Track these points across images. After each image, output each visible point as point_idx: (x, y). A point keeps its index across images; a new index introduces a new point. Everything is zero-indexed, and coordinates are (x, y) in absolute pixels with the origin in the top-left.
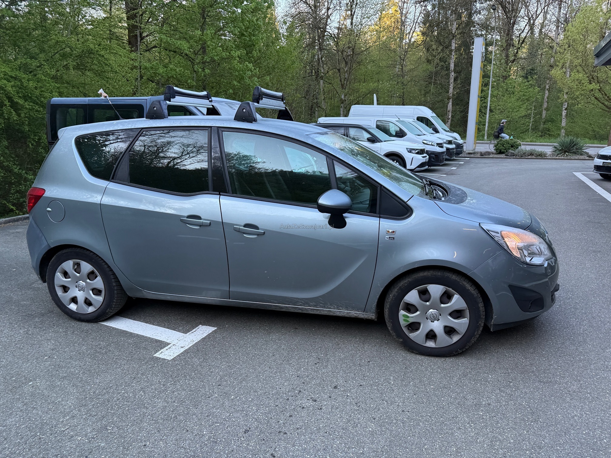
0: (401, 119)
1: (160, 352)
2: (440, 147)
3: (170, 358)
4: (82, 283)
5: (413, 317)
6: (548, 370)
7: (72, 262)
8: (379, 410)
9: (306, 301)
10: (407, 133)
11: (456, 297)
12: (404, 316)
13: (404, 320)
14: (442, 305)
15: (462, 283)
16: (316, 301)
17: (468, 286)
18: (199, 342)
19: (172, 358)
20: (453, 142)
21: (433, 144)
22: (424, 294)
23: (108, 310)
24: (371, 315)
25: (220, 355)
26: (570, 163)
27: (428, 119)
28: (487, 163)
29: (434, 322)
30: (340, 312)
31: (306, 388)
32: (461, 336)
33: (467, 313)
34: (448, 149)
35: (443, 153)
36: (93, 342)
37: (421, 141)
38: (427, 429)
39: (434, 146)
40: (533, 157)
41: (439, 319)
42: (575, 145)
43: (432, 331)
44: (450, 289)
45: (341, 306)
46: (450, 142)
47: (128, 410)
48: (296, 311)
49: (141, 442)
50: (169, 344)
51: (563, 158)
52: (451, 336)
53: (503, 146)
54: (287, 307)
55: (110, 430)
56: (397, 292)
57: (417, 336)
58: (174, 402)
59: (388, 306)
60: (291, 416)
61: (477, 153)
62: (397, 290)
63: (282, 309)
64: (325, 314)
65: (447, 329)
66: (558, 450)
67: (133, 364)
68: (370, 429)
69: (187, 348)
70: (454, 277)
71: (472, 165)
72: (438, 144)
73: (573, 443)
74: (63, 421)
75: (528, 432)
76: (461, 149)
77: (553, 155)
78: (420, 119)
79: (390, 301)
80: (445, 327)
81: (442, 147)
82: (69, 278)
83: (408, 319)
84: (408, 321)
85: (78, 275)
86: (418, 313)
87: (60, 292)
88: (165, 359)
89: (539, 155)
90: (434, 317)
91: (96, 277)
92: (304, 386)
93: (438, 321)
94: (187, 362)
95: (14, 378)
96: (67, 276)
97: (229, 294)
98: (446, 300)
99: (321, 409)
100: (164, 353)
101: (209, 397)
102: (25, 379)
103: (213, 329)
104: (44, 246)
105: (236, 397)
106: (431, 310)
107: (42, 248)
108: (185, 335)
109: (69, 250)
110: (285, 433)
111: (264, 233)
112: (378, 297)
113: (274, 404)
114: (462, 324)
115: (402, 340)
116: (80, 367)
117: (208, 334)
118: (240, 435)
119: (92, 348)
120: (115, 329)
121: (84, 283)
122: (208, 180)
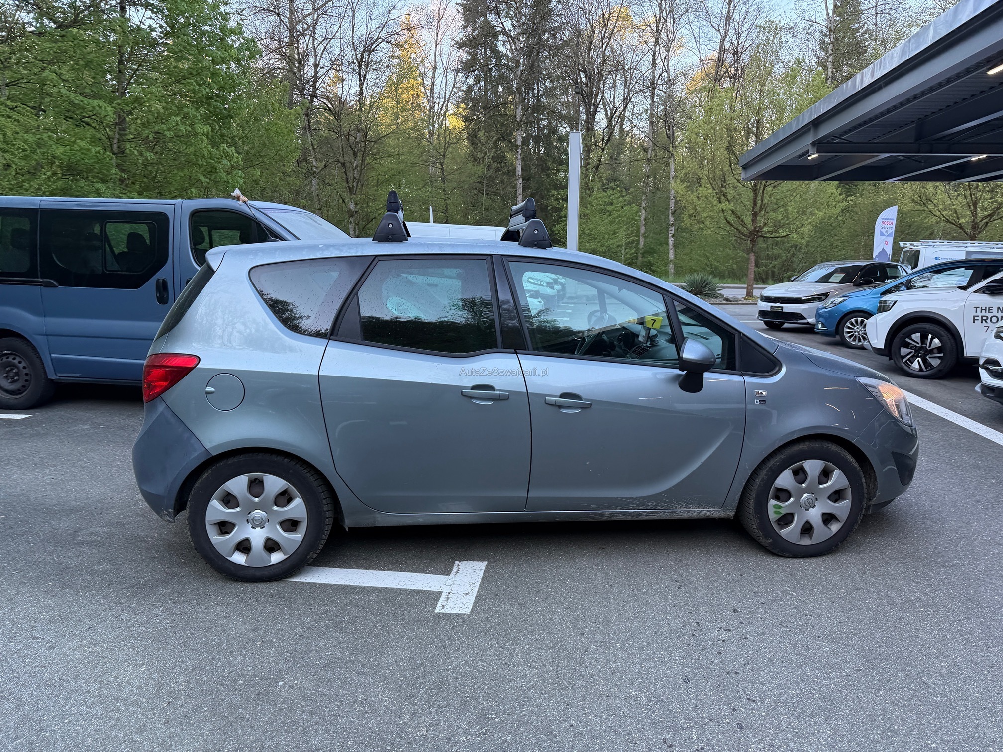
1: (439, 604)
3: (467, 611)
4: (258, 513)
5: (786, 506)
6: (939, 553)
7: (247, 478)
8: (813, 626)
9: (643, 502)
11: (837, 474)
12: (775, 506)
13: (776, 512)
14: (821, 486)
15: (844, 455)
16: (657, 499)
17: (850, 458)
18: (482, 583)
19: (469, 610)
22: (800, 474)
24: (731, 513)
25: (536, 596)
29: (809, 510)
30: (688, 512)
31: (700, 618)
32: (842, 524)
33: (849, 493)
41: (815, 506)
42: (707, 284)
43: (808, 522)
44: (830, 464)
45: (692, 504)
48: (623, 518)
50: (440, 593)
52: (829, 526)
54: (611, 514)
56: (766, 475)
57: (789, 533)
58: (545, 665)
59: (754, 496)
60: (719, 653)
62: (767, 471)
63: (604, 517)
64: (664, 518)
65: (826, 517)
67: (417, 629)
69: (474, 594)
70: (834, 448)
74: (406, 723)
79: (756, 488)
80: (823, 514)
82: (238, 506)
83: (780, 510)
84: (780, 513)
85: (256, 500)
86: (791, 500)
87: (214, 534)
88: (461, 614)
90: (809, 503)
91: (290, 500)
92: (694, 615)
93: (813, 508)
94: (497, 612)
95: (241, 682)
96: (232, 503)
97: (527, 503)
98: (825, 479)
99: (746, 638)
100: (448, 607)
101: (586, 651)
102: (262, 678)
103: (483, 564)
104: (196, 454)
105: (624, 644)
106: (805, 495)
107: (192, 457)
108: (450, 577)
109: (242, 458)
110: (736, 673)
111: (591, 404)
112: (744, 484)
113: (683, 643)
114: (843, 508)
115: (771, 540)
116: (335, 646)
117: (483, 571)
118: (684, 686)
119: (321, 618)
120: (327, 585)
121: (264, 513)
122: (495, 332)
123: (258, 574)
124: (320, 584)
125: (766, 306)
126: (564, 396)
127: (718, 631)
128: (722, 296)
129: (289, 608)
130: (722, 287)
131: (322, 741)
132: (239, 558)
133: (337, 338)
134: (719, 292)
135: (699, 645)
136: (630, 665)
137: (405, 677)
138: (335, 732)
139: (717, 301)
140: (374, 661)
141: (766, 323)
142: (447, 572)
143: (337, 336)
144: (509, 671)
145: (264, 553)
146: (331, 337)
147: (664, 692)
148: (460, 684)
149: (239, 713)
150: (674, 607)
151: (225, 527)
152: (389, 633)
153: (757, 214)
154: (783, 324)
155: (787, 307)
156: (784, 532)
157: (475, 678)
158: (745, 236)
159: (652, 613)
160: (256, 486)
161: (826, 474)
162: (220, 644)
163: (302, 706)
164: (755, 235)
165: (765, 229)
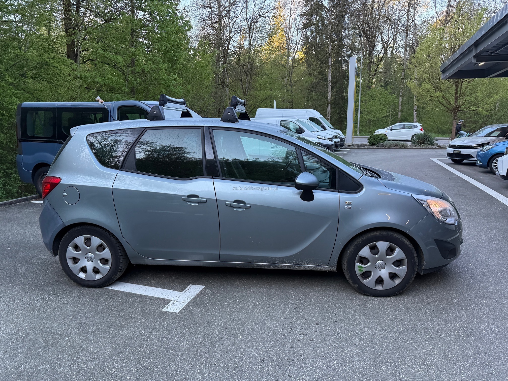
0: (299, 120)
1: (166, 307)
2: (330, 141)
3: (177, 311)
4: (90, 254)
5: (366, 267)
6: (465, 301)
7: (84, 237)
8: (356, 338)
9: (282, 260)
10: (305, 130)
11: (398, 250)
12: (359, 267)
13: (360, 270)
14: (388, 257)
15: (402, 239)
16: (290, 259)
17: (406, 242)
18: (195, 297)
19: (178, 311)
20: (338, 137)
21: (325, 138)
22: (374, 249)
23: (114, 276)
24: (333, 268)
25: (217, 306)
26: (426, 152)
27: (317, 119)
28: (364, 153)
29: (381, 270)
30: (309, 266)
31: (295, 326)
32: (401, 280)
33: (406, 262)
34: (335, 142)
35: (332, 145)
36: (106, 303)
37: (316, 136)
38: (396, 348)
39: (326, 140)
40: (398, 147)
41: (385, 268)
42: (428, 138)
43: (380, 277)
44: (393, 244)
45: (310, 262)
46: (336, 137)
47: (160, 353)
48: (273, 268)
49: (181, 376)
50: (171, 301)
51: (419, 148)
52: (394, 280)
53: (375, 140)
54: (266, 265)
55: (151, 369)
56: (353, 249)
57: (369, 282)
58: (195, 344)
59: (347, 260)
60: (292, 347)
61: (355, 145)
62: (354, 247)
63: (262, 266)
64: (296, 269)
65: (391, 275)
66: (491, 354)
67: (147, 318)
68: (355, 352)
69: (187, 303)
70: (396, 235)
71: (353, 155)
72: (328, 138)
73: (500, 349)
74: (108, 366)
75: (467, 344)
76: (344, 142)
77: (412, 145)
78: (312, 119)
79: (348, 255)
80: (390, 273)
81: (332, 141)
82: (80, 250)
83: (362, 269)
84: (362, 271)
85: (88, 248)
86: (370, 264)
87: (70, 264)
88: (173, 312)
89: (402, 146)
90: (381, 266)
91: (104, 249)
92: (292, 325)
93: (384, 269)
94: (192, 313)
95: (50, 336)
96: (78, 249)
97: (219, 257)
98: (390, 253)
99: (312, 340)
100: (170, 308)
101: (221, 338)
102: (60, 336)
103: (202, 287)
104: (59, 224)
105: (243, 337)
106: (379, 261)
107: (58, 226)
108: (182, 293)
109: (81, 228)
110: (293, 360)
111: (250, 206)
112: (339, 253)
113: (275, 340)
114: (402, 270)
115: (357, 286)
116: (103, 323)
117: (200, 291)
118: (259, 364)
119: (107, 308)
120: (121, 292)
121: (93, 255)
122: (203, 167)
123: (90, 284)
124: (118, 291)
125: (451, 150)
126: (236, 201)
127: (300, 334)
128: (437, 144)
129: (97, 302)
130: (437, 139)
131: (64, 370)
132: (82, 275)
133: (124, 170)
134: (435, 142)
135: (284, 341)
136: (238, 349)
137: (125, 342)
138: (73, 366)
139: (433, 147)
140: (116, 332)
141: (452, 160)
142: (181, 290)
143: (124, 169)
144: (176, 345)
145: (93, 274)
146: (121, 169)
147: (246, 366)
148: (147, 349)
149: (38, 352)
150: (285, 318)
151: (75, 260)
152: (133, 319)
153: (458, 98)
154: (463, 160)
155: (463, 151)
156: (365, 282)
157: (157, 347)
158: (450, 110)
159: (271, 321)
160: (88, 242)
161: (390, 250)
162: (54, 317)
163: (68, 351)
164: (456, 110)
165: (463, 106)
